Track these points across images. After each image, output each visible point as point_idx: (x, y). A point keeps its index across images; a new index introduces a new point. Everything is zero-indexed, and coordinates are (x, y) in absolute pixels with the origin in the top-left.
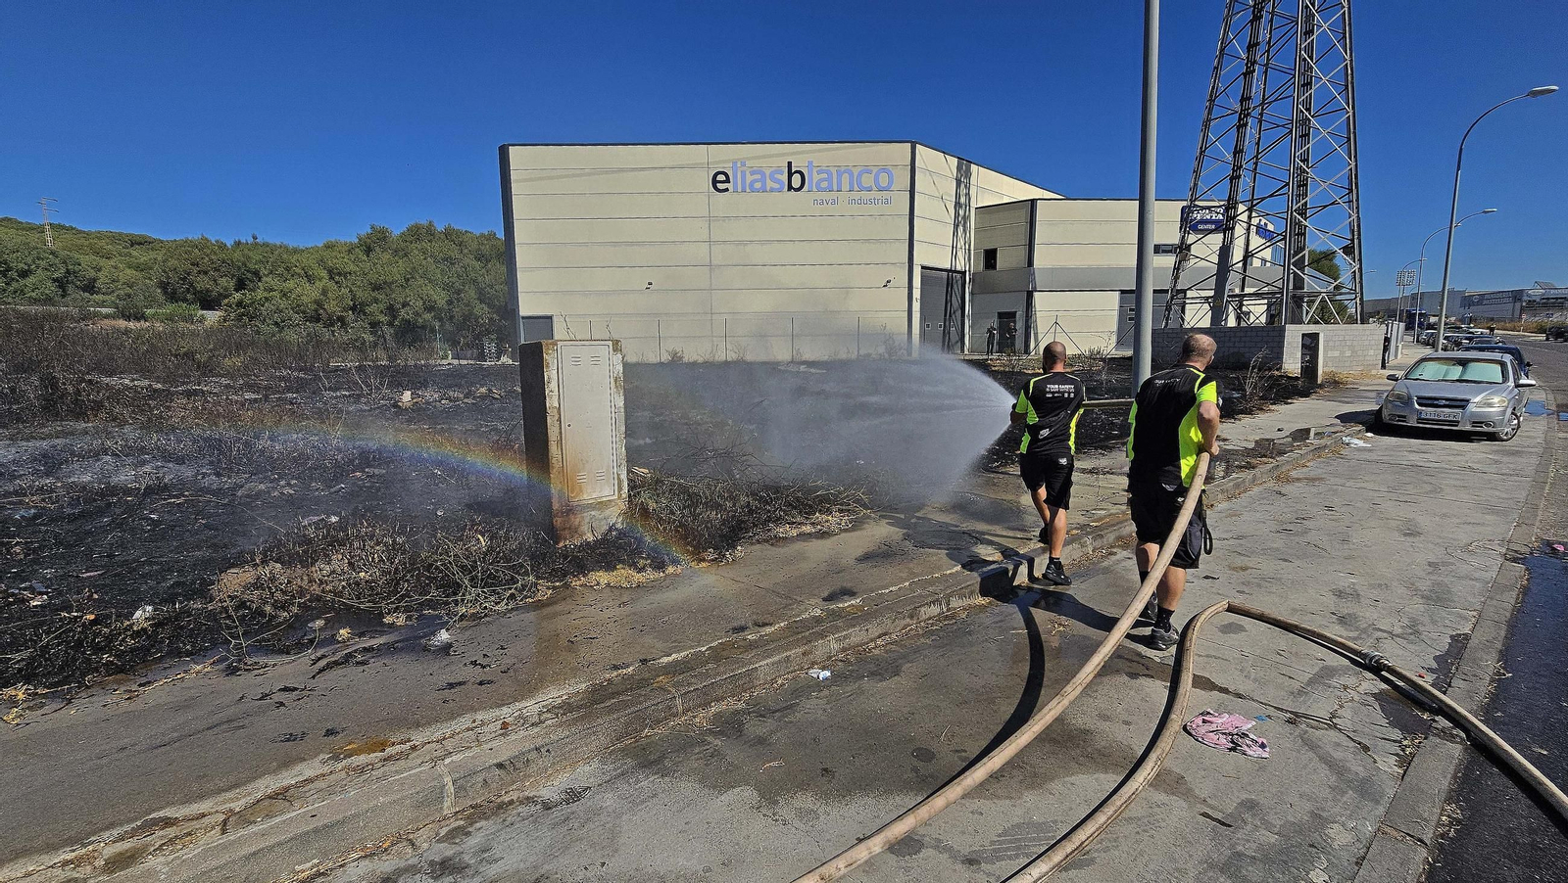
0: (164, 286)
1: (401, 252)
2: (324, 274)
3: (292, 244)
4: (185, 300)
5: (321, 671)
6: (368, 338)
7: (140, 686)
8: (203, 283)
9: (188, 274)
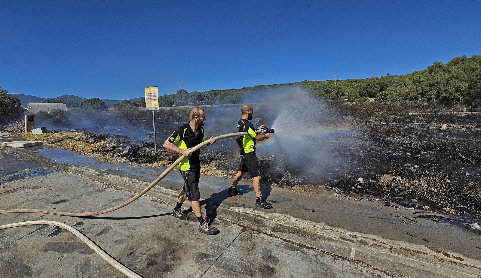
0: (359, 92)
1: (447, 70)
2: (411, 83)
3: (400, 75)
4: (365, 96)
5: (418, 217)
6: (426, 104)
7: (362, 198)
8: (370, 90)
9: (367, 88)
